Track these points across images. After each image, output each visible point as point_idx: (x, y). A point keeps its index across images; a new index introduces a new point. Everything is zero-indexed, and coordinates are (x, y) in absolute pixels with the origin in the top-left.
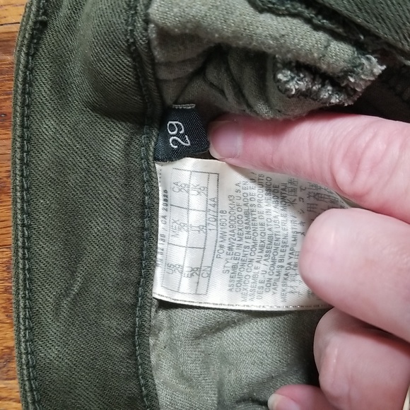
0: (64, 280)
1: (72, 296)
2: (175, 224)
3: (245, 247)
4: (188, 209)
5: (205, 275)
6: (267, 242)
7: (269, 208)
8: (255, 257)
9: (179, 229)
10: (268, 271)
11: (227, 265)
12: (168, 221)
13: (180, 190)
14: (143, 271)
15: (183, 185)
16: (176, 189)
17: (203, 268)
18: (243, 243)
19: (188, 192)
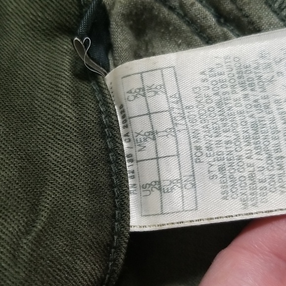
0: (22, 213)
1: (33, 234)
2: (139, 136)
3: (227, 143)
4: (149, 114)
5: (189, 186)
6: (251, 132)
7: (246, 92)
8: (243, 153)
9: (145, 140)
10: (266, 166)
11: (212, 169)
12: (131, 137)
13: (135, 97)
14: (116, 200)
15: (138, 91)
16: (132, 98)
17: (184, 179)
18: (223, 138)
19: (144, 95)
